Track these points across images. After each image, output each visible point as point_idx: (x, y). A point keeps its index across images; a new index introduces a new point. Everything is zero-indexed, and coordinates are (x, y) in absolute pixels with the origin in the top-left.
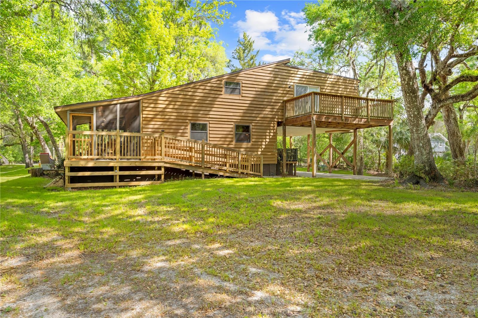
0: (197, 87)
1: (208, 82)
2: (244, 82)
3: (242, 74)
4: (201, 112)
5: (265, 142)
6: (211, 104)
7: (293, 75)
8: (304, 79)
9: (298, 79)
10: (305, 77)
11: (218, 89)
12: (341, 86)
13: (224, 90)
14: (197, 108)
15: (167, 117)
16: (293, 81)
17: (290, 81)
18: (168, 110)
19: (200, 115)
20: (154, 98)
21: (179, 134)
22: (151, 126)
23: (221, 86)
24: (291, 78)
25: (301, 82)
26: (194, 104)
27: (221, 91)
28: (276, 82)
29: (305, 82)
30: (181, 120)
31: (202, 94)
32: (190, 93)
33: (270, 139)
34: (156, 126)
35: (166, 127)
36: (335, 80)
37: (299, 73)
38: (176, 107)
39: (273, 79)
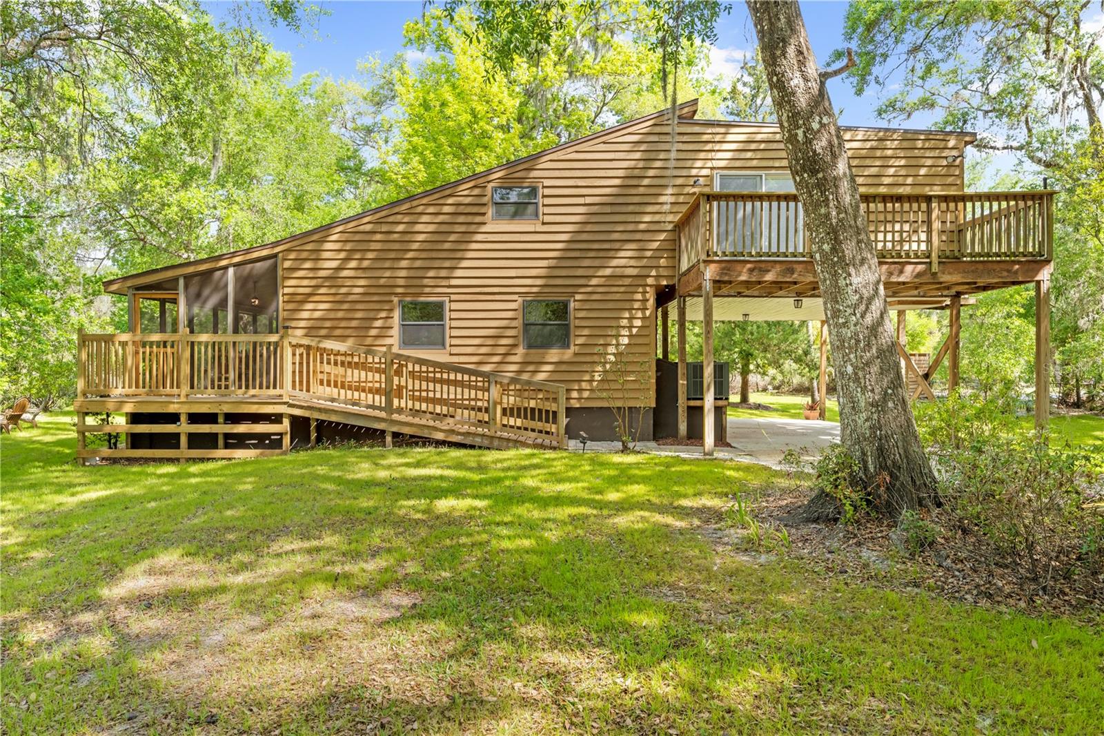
0: (420, 209)
1: (448, 192)
2: (547, 183)
3: (544, 163)
4: (431, 273)
5: (618, 345)
6: (456, 255)
7: (709, 147)
8: (749, 155)
9: (729, 155)
10: (753, 146)
11: (475, 210)
12: (891, 162)
13: (490, 211)
14: (418, 264)
15: (343, 290)
16: (709, 164)
17: (699, 164)
18: (345, 273)
19: (426, 282)
20: (309, 247)
21: (373, 332)
22: (305, 315)
23: (485, 200)
24: (702, 155)
25: (738, 164)
26: (410, 255)
27: (484, 214)
28: (651, 173)
29: (755, 163)
30: (379, 295)
31: (431, 228)
32: (400, 228)
33: (630, 336)
34: (317, 314)
35: (340, 315)
36: (868, 145)
37: (729, 138)
38: (366, 264)
39: (641, 164)
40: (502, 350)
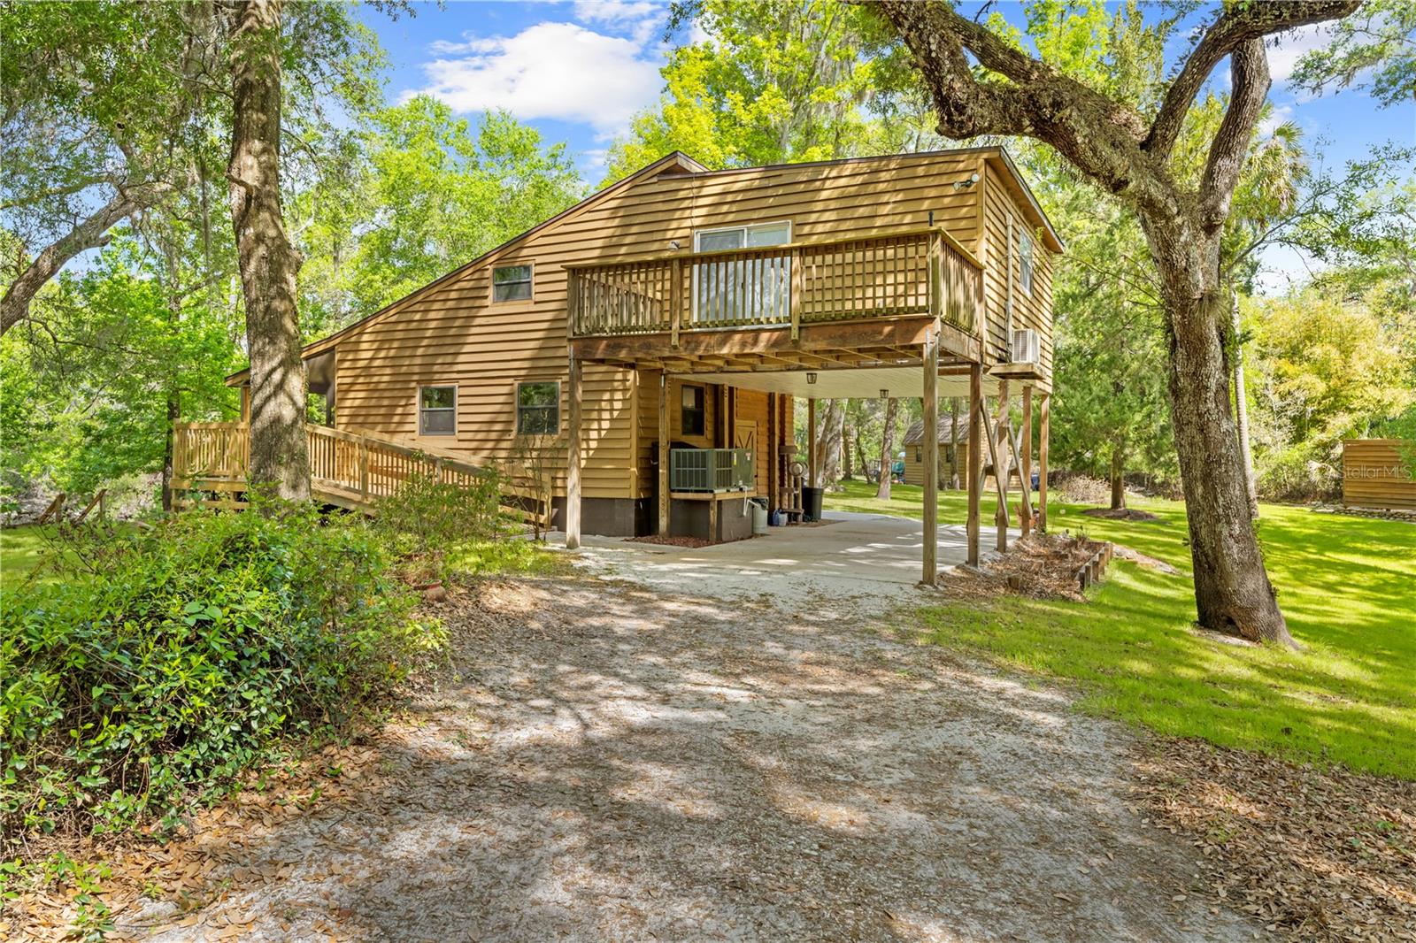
0: (432, 298)
1: (453, 280)
2: (539, 260)
3: (531, 241)
4: (440, 361)
5: (599, 430)
6: (459, 340)
7: (686, 204)
8: (725, 208)
9: (704, 211)
10: (729, 198)
11: (475, 294)
13: (490, 292)
14: (431, 351)
15: (375, 379)
16: (688, 223)
17: (674, 225)
18: (377, 363)
19: (436, 368)
20: (353, 339)
21: (396, 419)
22: (348, 403)
23: (484, 283)
24: (678, 215)
25: (713, 220)
26: (425, 342)
27: (486, 297)
28: (628, 240)
29: (730, 217)
30: (401, 384)
31: (441, 315)
32: (417, 317)
33: (612, 420)
34: (357, 403)
35: (373, 402)
37: (705, 191)
38: (392, 353)
39: (618, 232)
40: (493, 436)
